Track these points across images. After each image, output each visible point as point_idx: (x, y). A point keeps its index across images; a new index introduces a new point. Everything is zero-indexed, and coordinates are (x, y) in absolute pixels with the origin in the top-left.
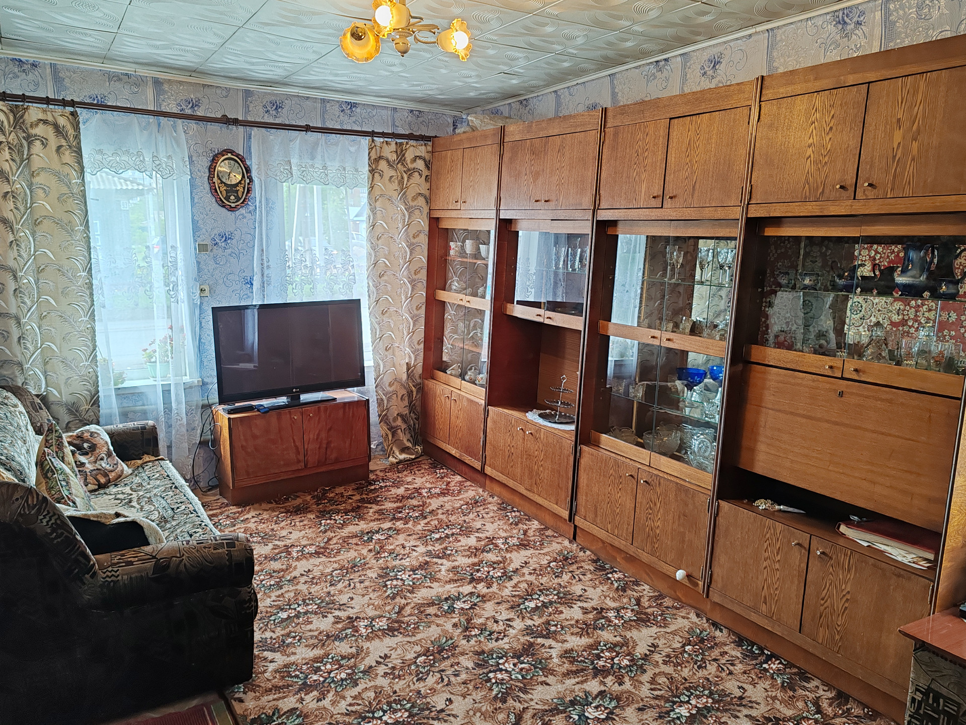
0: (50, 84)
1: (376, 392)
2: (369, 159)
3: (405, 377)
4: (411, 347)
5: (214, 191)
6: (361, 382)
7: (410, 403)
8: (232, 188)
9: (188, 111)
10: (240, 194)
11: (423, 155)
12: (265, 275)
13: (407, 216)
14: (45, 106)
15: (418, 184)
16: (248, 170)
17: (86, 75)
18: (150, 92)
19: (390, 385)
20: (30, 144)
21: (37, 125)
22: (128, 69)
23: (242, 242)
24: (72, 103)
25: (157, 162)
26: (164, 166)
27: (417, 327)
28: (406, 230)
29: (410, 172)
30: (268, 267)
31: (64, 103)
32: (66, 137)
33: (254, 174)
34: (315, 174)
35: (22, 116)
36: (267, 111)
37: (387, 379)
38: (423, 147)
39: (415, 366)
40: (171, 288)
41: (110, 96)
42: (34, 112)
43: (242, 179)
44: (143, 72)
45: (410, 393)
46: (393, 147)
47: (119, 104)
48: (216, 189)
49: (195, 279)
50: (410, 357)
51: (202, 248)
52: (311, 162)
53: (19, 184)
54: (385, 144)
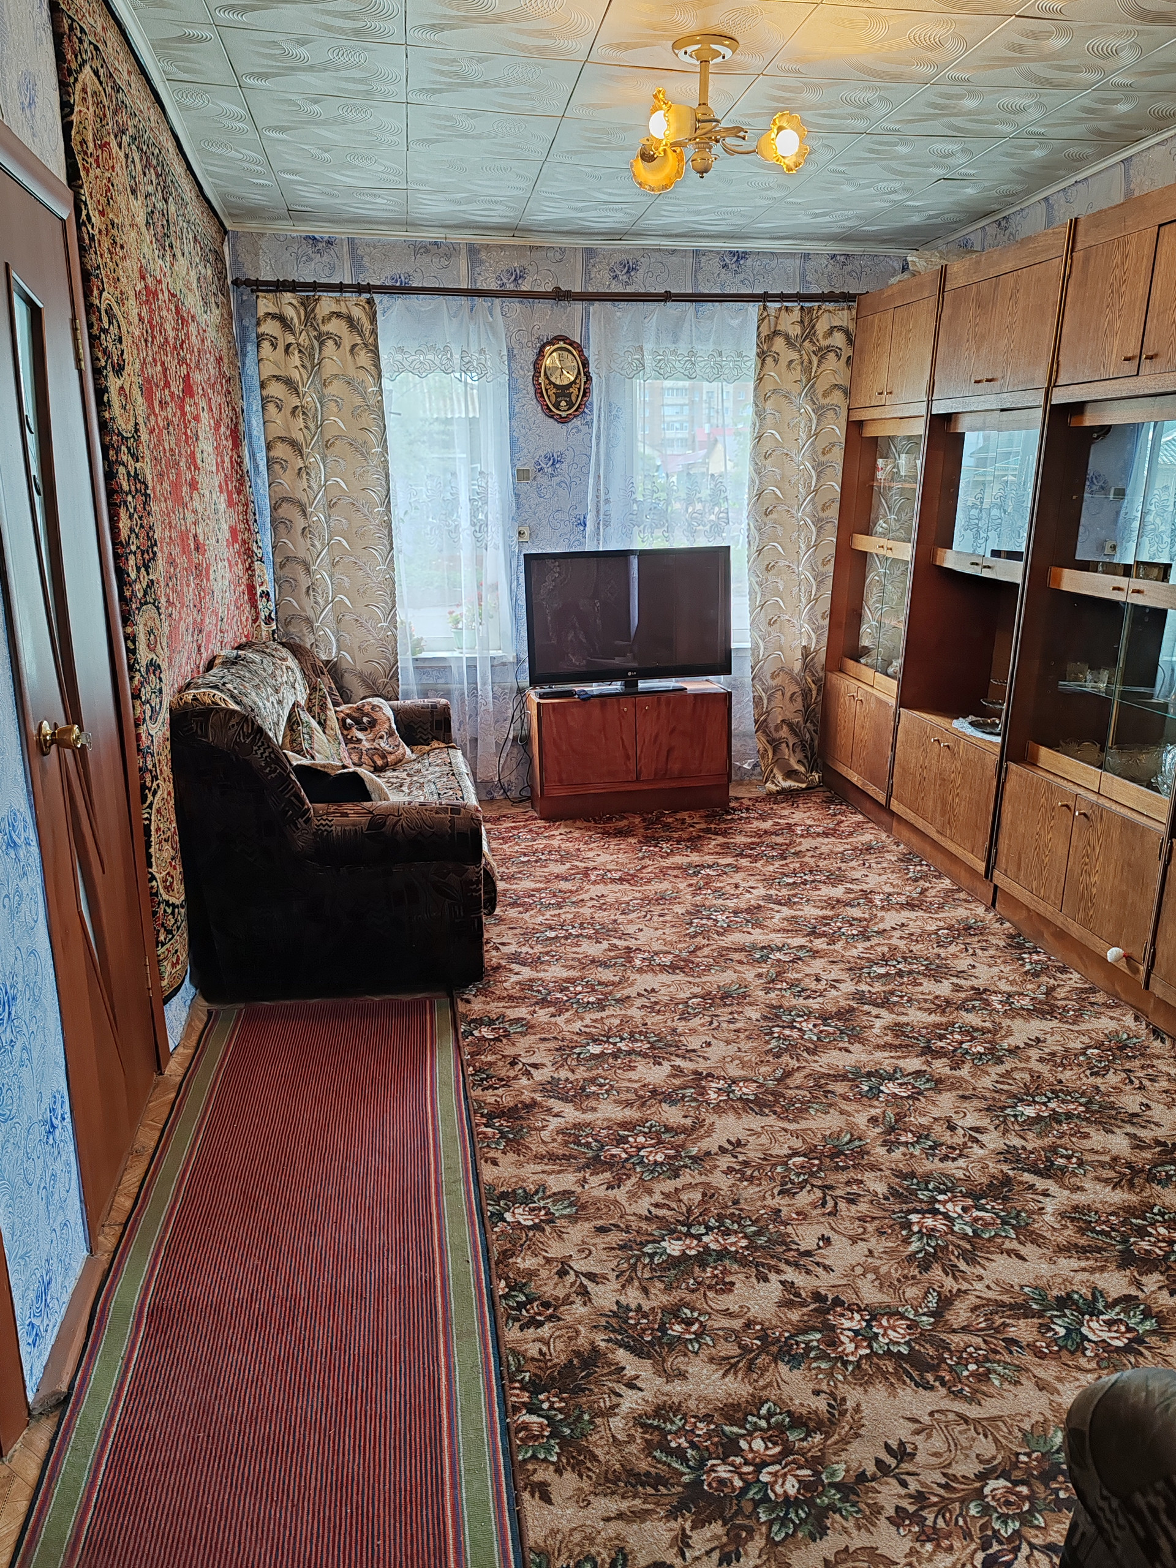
0: (347, 265)
1: (753, 686)
2: (758, 336)
3: (797, 666)
4: (811, 621)
5: (539, 393)
6: (725, 668)
7: (807, 706)
8: (563, 391)
9: (510, 287)
10: (573, 398)
11: (845, 324)
12: (602, 513)
13: (815, 421)
14: (338, 294)
15: (833, 370)
16: (585, 364)
17: (388, 250)
18: (463, 264)
19: (773, 676)
20: (321, 344)
21: (329, 319)
22: (438, 235)
23: (575, 466)
24: (368, 289)
25: (466, 359)
26: (475, 364)
27: (822, 591)
28: (812, 443)
29: (822, 353)
30: (607, 501)
31: (360, 289)
32: (360, 333)
33: (592, 369)
34: (677, 365)
35: (313, 310)
36: (615, 277)
37: (769, 669)
38: (846, 312)
39: (816, 651)
40: (479, 528)
41: (415, 274)
42: (327, 304)
43: (576, 378)
44: (455, 237)
45: (806, 693)
46: (796, 315)
47: (425, 285)
48: (542, 393)
49: (513, 519)
50: (810, 638)
51: (522, 475)
52: (672, 347)
53: (310, 399)
54: (783, 311)
